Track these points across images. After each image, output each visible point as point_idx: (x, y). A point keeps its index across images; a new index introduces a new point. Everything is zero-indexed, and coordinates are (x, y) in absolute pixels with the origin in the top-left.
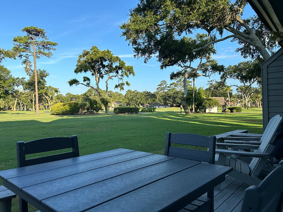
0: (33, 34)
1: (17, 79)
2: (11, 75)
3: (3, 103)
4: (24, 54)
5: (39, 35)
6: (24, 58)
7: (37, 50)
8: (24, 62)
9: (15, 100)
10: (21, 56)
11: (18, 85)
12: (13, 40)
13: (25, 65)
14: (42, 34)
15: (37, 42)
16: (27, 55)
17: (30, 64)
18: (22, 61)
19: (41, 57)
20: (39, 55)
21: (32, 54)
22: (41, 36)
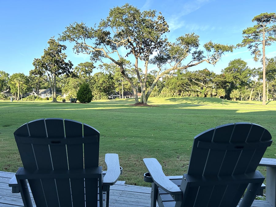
0: (263, 21)
1: (253, 70)
2: (248, 67)
3: (239, 94)
4: (253, 44)
5: (269, 21)
6: (253, 48)
7: (267, 37)
8: (254, 52)
9: (251, 90)
10: (251, 46)
11: (254, 76)
12: (243, 32)
13: (254, 56)
14: (273, 18)
15: (267, 28)
16: (257, 44)
17: (259, 53)
18: (252, 52)
19: (272, 43)
20: (270, 42)
21: (261, 43)
22: (272, 20)
